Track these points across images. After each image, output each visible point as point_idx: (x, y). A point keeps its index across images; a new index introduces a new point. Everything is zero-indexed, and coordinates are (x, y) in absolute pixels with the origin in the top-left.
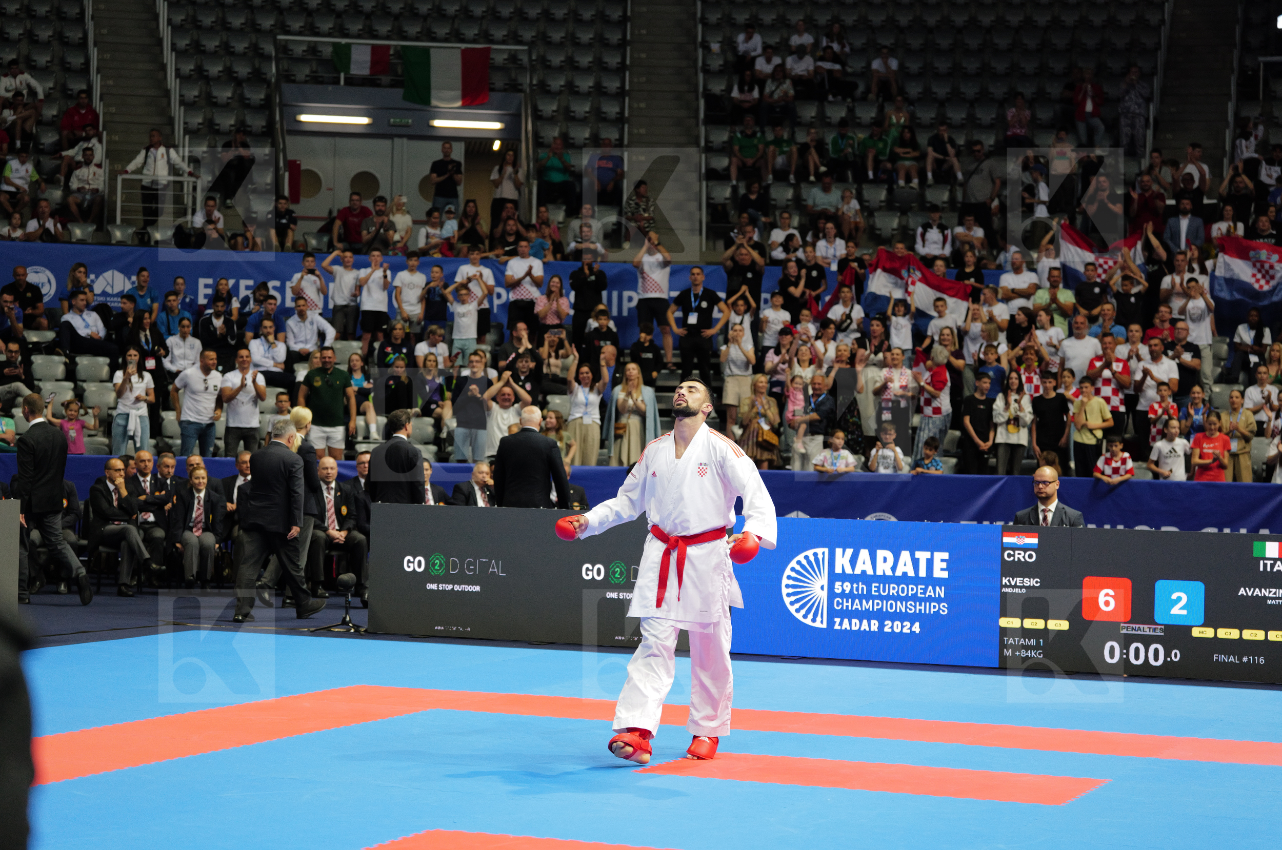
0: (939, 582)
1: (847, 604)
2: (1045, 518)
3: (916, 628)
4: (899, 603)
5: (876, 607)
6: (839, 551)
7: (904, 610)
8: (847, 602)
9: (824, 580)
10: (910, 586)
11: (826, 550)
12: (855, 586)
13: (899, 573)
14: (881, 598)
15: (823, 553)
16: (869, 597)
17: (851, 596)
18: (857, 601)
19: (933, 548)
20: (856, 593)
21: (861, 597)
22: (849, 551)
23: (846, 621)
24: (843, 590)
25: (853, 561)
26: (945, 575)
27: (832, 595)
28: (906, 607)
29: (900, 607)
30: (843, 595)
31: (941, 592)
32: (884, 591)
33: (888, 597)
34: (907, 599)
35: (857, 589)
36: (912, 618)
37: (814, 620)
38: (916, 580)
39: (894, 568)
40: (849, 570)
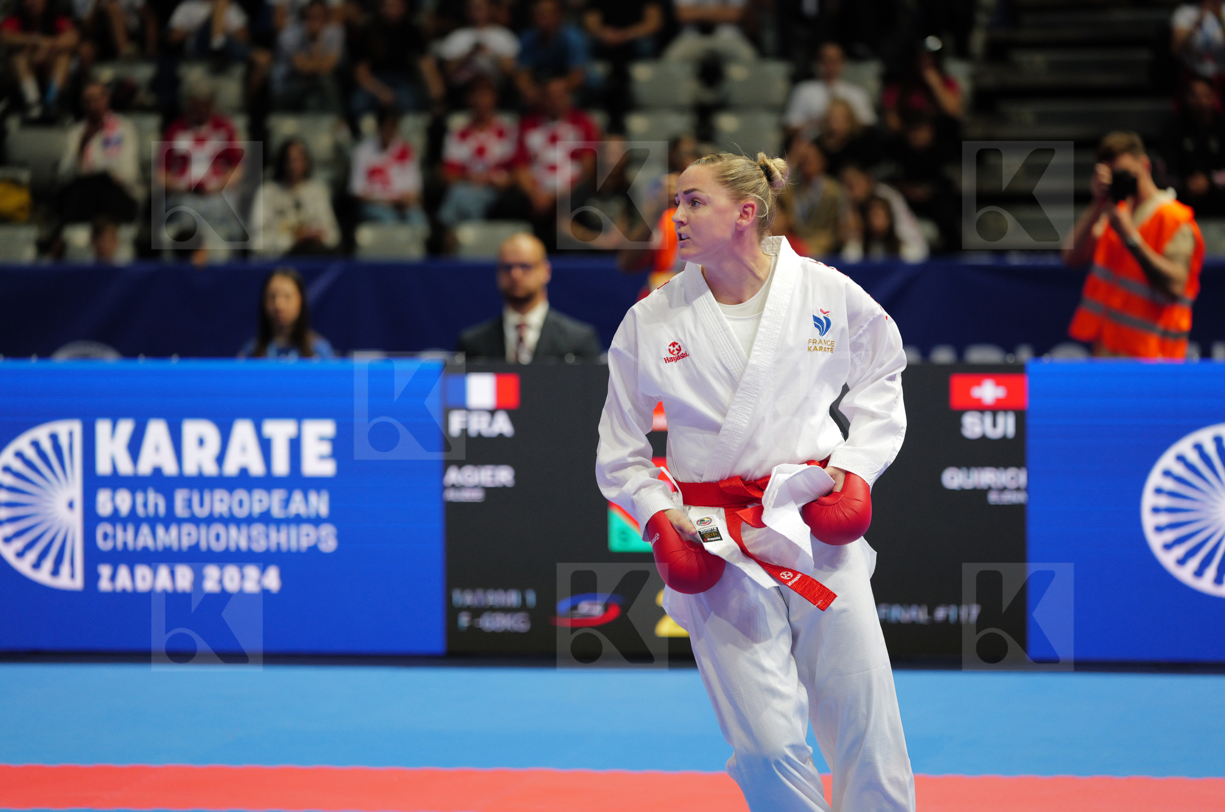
0: (317, 484)
1: (125, 537)
2: (521, 340)
3: (272, 580)
4: (233, 531)
5: (186, 543)
6: (103, 428)
7: (243, 544)
8: (125, 530)
9: (74, 489)
10: (259, 494)
11: (76, 426)
12: (140, 498)
13: (231, 468)
14: (194, 520)
15: (71, 434)
16: (170, 519)
17: (133, 519)
18: (145, 530)
19: (300, 415)
20: (140, 511)
21: (153, 521)
22: (126, 427)
23: (123, 573)
24: (116, 511)
25: (135, 447)
26: (328, 468)
27: (91, 519)
28: (249, 538)
29: (237, 538)
30: (115, 518)
31: (320, 504)
32: (202, 504)
33: (210, 520)
34: (249, 520)
35: (145, 505)
36: (263, 560)
37: (55, 572)
38: (268, 482)
39: (220, 459)
40: (125, 467)
